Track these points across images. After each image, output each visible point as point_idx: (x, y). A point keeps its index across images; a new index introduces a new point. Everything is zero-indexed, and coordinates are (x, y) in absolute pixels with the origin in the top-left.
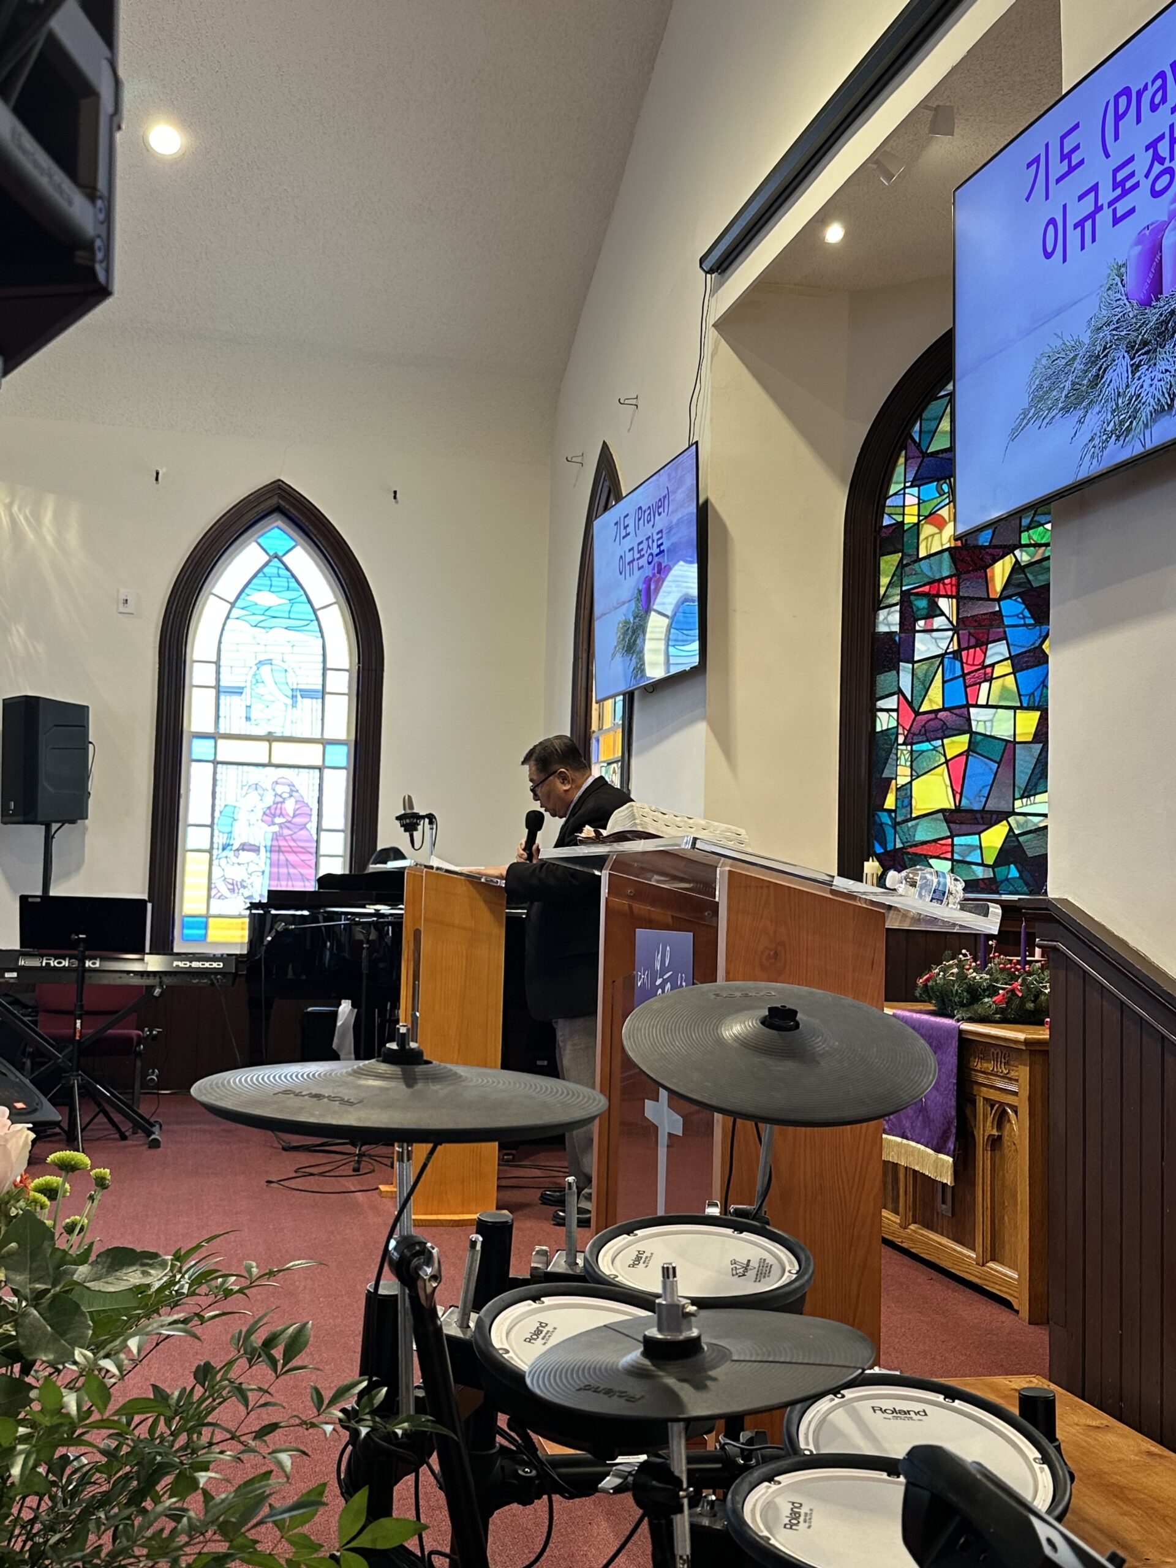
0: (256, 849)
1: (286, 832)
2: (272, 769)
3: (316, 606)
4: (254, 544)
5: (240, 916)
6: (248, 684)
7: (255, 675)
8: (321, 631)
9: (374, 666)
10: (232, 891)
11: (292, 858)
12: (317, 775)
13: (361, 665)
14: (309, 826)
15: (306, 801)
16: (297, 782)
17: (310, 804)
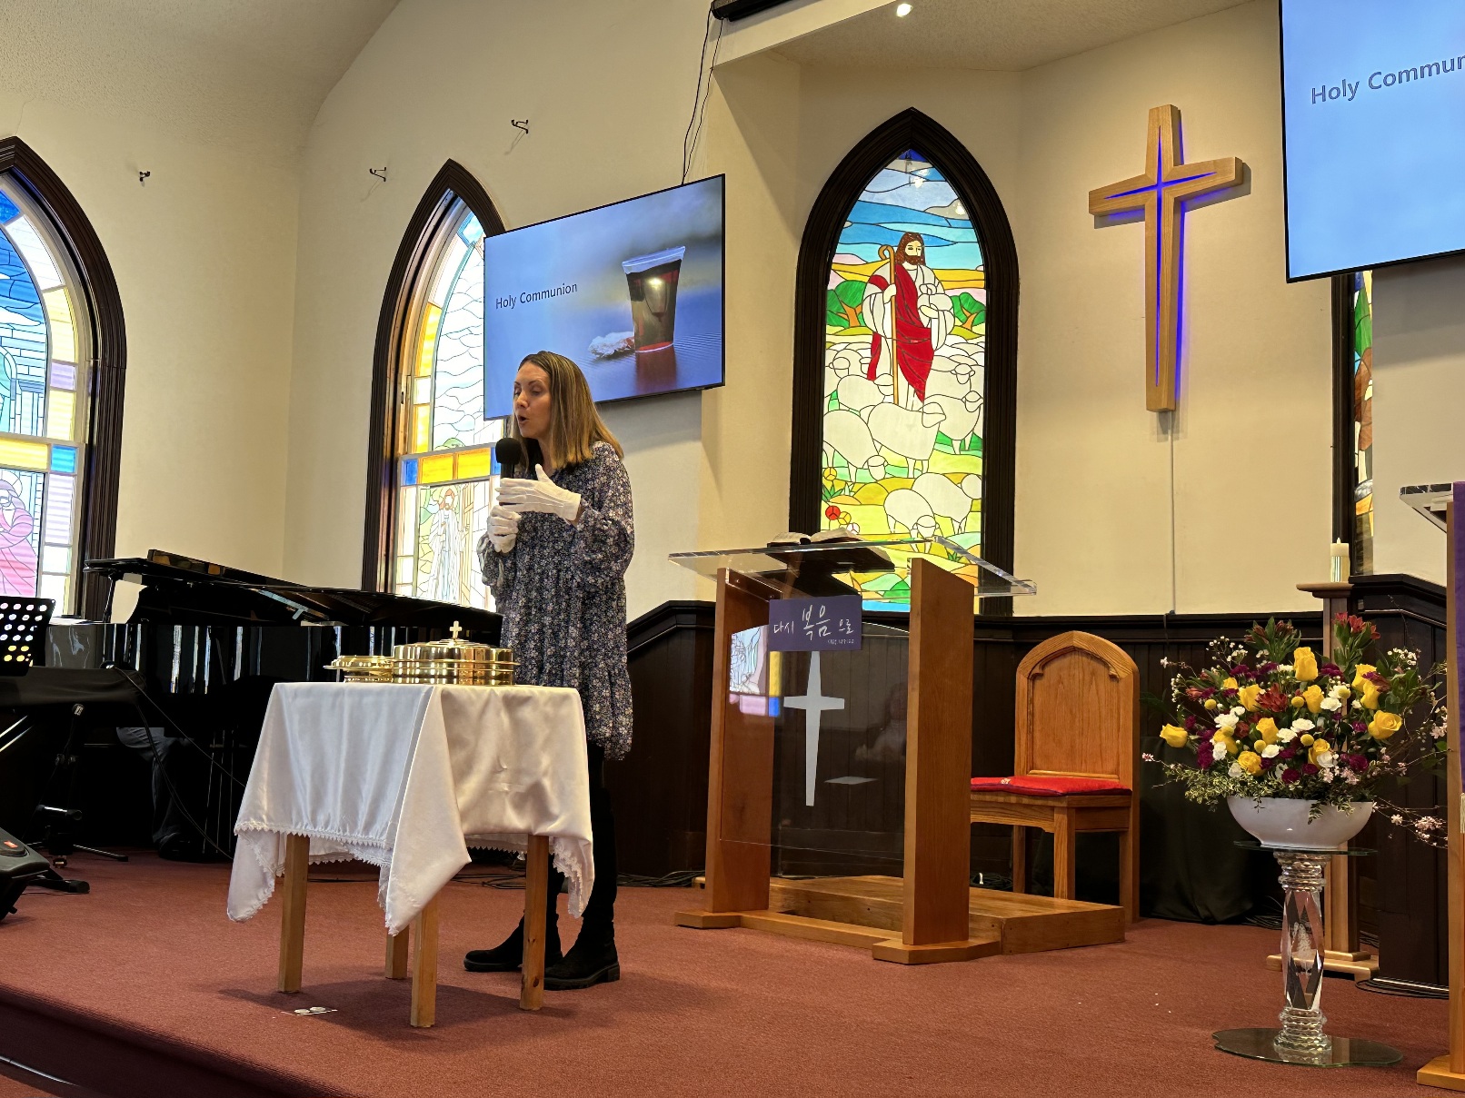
3: (42, 287)
8: (45, 317)
9: (115, 363)
12: (41, 480)
13: (99, 361)
14: (29, 538)
15: (27, 509)
16: (17, 487)
17: (32, 513)
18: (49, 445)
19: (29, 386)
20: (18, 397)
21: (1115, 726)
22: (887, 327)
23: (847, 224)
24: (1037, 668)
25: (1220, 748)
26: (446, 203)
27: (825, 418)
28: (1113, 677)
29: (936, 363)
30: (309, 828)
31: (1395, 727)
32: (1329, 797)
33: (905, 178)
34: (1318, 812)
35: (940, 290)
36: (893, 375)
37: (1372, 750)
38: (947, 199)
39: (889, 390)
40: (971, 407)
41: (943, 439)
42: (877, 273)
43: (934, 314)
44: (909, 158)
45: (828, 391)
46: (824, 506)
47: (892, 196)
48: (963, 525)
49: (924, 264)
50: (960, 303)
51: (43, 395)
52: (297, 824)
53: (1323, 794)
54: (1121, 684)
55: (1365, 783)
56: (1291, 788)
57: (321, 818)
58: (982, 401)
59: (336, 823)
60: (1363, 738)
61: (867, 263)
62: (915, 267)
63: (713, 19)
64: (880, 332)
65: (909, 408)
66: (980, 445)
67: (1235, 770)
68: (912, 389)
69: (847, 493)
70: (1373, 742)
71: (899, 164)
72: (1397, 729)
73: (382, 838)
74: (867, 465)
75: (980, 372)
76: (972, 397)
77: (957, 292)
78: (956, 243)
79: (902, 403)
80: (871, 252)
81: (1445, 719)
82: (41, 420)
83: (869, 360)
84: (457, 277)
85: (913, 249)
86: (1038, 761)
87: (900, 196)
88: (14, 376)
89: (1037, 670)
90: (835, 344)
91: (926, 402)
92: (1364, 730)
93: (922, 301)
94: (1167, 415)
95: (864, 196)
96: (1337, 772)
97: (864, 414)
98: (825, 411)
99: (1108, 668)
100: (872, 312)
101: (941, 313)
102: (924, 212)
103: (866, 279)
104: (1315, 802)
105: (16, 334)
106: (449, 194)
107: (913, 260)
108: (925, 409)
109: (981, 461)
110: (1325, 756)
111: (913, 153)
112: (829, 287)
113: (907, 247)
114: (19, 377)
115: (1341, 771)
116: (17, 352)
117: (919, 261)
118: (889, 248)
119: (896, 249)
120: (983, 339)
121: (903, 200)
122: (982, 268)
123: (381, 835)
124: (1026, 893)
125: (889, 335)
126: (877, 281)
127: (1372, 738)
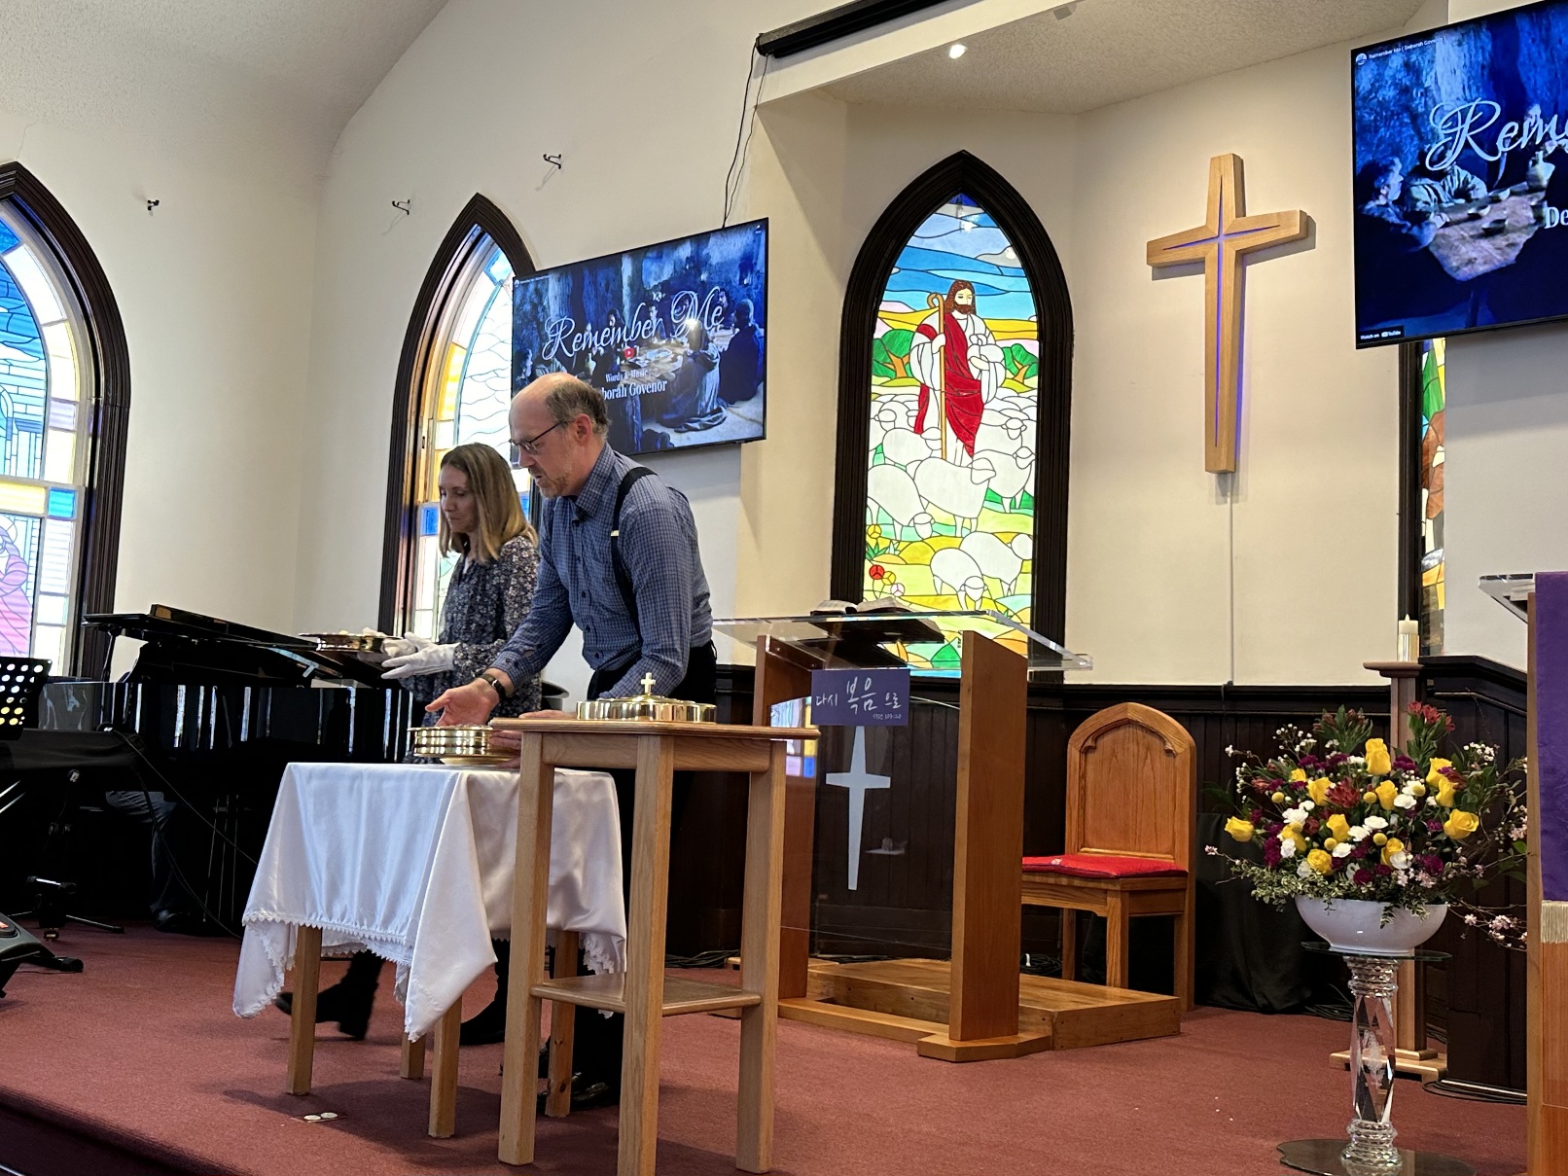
3: (42, 320)
8: (45, 352)
9: (118, 402)
12: (37, 525)
13: (102, 399)
14: (24, 587)
15: (22, 556)
16: (12, 533)
17: (27, 560)
18: (45, 488)
19: (25, 425)
20: (15, 437)
21: (1171, 804)
22: (936, 379)
23: (895, 270)
24: (1090, 741)
25: (1288, 846)
26: (472, 239)
27: (869, 472)
28: (1169, 752)
29: (986, 417)
30: (324, 919)
31: (1471, 828)
32: (1402, 900)
33: (955, 224)
34: (1391, 916)
35: (991, 340)
36: (941, 428)
37: (1447, 850)
38: (998, 246)
39: (937, 445)
40: (1023, 463)
41: (992, 497)
42: (925, 322)
43: (984, 365)
44: (959, 203)
45: (871, 446)
46: (868, 565)
47: (943, 243)
48: (1012, 587)
49: (975, 313)
50: (1011, 355)
51: (41, 435)
52: (310, 915)
53: (1395, 897)
54: (1177, 758)
55: (1441, 885)
56: (1364, 890)
57: (337, 910)
58: (1033, 457)
59: (353, 914)
60: (1439, 837)
61: (916, 311)
62: (965, 316)
63: (757, 55)
64: (929, 384)
65: (958, 463)
66: (1031, 503)
67: (1304, 868)
68: (960, 444)
69: (892, 551)
70: (1449, 842)
71: (949, 208)
72: (1474, 830)
73: (402, 934)
74: (913, 523)
75: (1032, 427)
76: (1023, 453)
77: (1009, 344)
78: (1008, 292)
79: (950, 458)
80: (920, 299)
81: (1525, 820)
82: (38, 461)
83: (916, 413)
84: (483, 316)
85: (964, 297)
86: (1089, 838)
87: (950, 241)
88: (10, 415)
89: (1090, 743)
90: (881, 395)
91: (975, 457)
92: (1440, 830)
93: (972, 352)
94: (1227, 476)
95: (913, 242)
96: (1412, 875)
97: (911, 469)
98: (870, 465)
99: (1165, 743)
100: (920, 362)
101: (992, 364)
102: (975, 259)
103: (914, 328)
104: (1388, 904)
105: (13, 371)
106: (476, 230)
107: (964, 309)
108: (975, 465)
109: (1032, 519)
110: (1398, 856)
111: (965, 198)
112: (876, 336)
113: (957, 296)
114: (16, 415)
115: (1416, 874)
116: (14, 390)
117: (969, 310)
118: (939, 296)
119: (945, 297)
120: (1035, 392)
121: (954, 246)
122: (1035, 319)
123: (401, 931)
124: (1076, 979)
125: (937, 387)
126: (926, 330)
127: (1448, 838)
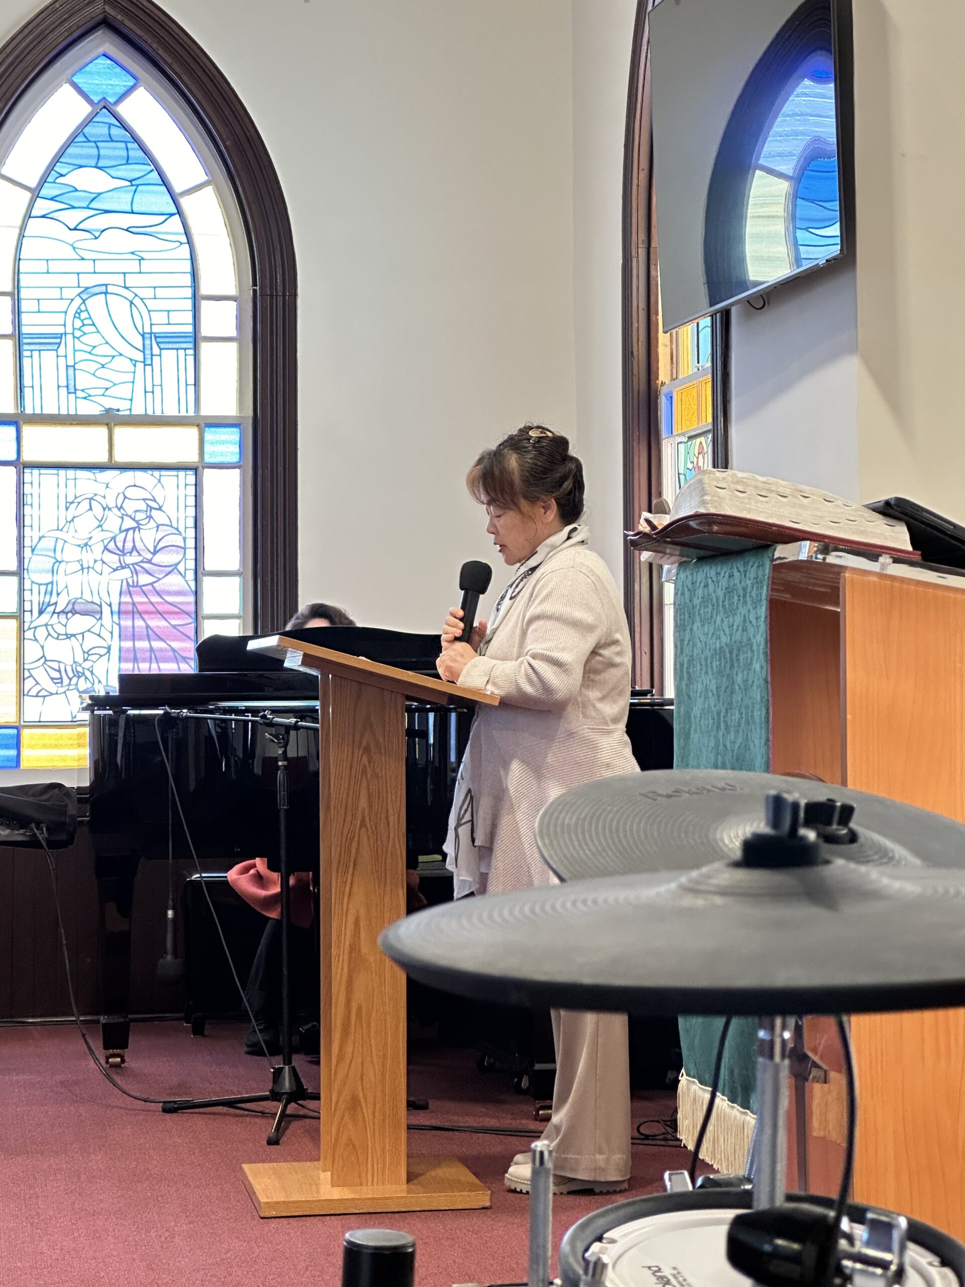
0: (94, 611)
1: (144, 579)
2: (117, 472)
3: (178, 188)
4: (67, 88)
5: (74, 724)
6: (69, 329)
7: (78, 312)
8: (187, 233)
9: (280, 288)
10: (58, 681)
11: (156, 623)
12: (191, 479)
13: (258, 288)
14: (181, 567)
15: (175, 525)
16: (158, 494)
17: (182, 529)
18: (200, 425)
19: (169, 341)
20: (156, 359)
51: (191, 352)
82: (191, 389)
88: (147, 330)
105: (146, 266)
114: (155, 329)
